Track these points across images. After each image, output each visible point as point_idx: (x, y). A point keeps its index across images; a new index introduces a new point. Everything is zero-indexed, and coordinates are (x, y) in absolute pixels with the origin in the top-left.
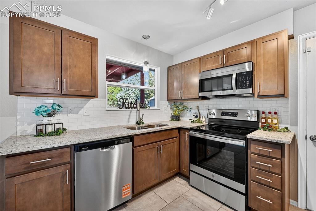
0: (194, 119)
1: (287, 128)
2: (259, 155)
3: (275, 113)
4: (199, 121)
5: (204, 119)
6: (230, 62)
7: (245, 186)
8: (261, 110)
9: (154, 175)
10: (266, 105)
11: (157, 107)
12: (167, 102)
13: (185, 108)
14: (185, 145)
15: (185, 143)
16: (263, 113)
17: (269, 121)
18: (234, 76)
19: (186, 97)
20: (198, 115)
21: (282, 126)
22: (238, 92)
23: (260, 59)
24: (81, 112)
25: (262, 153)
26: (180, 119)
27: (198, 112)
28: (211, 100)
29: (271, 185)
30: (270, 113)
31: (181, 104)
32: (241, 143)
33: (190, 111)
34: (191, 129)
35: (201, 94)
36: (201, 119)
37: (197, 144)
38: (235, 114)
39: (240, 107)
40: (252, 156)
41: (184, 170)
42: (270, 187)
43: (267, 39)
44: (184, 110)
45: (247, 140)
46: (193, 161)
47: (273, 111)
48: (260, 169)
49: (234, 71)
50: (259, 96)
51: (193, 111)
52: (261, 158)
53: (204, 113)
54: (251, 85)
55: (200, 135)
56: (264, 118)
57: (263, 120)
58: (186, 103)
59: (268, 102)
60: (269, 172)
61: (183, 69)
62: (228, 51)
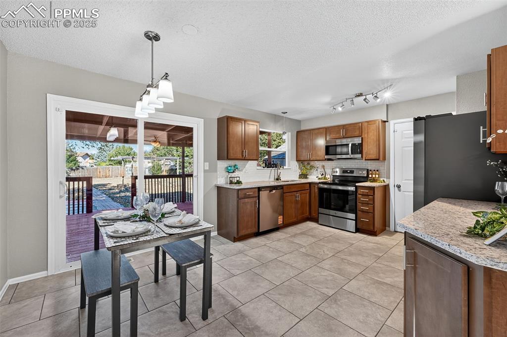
0: (320, 176)
1: (384, 180)
2: (363, 195)
3: (377, 171)
4: (325, 178)
5: (329, 176)
6: (348, 135)
7: (354, 215)
8: (369, 168)
9: (294, 215)
10: (371, 165)
11: (288, 167)
12: (296, 162)
13: (312, 167)
14: (315, 197)
15: (315, 194)
16: (371, 170)
17: (374, 176)
18: (350, 145)
19: (314, 158)
20: (324, 173)
21: (382, 179)
22: (352, 156)
23: (366, 136)
24: (244, 170)
25: (364, 193)
26: (308, 177)
27: (323, 171)
28: (334, 161)
29: (369, 211)
30: (374, 170)
31: (309, 164)
32: (352, 189)
33: (317, 170)
34: (320, 183)
35: (327, 157)
36: (327, 176)
37: (325, 194)
38: (352, 172)
39: (357, 166)
40: (359, 196)
41: (314, 215)
42: (368, 212)
43: (370, 123)
44: (311, 169)
45: (356, 187)
46: (321, 205)
47: (376, 169)
48: (363, 203)
49: (350, 142)
50: (366, 160)
51: (319, 170)
52: (363, 197)
53: (329, 171)
54: (361, 152)
55: (326, 186)
56: (371, 174)
57: (370, 176)
58: (312, 163)
59: (375, 163)
60: (367, 204)
61: (311, 135)
62: (347, 126)
